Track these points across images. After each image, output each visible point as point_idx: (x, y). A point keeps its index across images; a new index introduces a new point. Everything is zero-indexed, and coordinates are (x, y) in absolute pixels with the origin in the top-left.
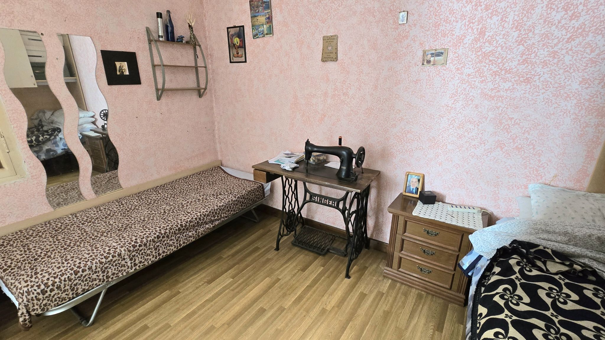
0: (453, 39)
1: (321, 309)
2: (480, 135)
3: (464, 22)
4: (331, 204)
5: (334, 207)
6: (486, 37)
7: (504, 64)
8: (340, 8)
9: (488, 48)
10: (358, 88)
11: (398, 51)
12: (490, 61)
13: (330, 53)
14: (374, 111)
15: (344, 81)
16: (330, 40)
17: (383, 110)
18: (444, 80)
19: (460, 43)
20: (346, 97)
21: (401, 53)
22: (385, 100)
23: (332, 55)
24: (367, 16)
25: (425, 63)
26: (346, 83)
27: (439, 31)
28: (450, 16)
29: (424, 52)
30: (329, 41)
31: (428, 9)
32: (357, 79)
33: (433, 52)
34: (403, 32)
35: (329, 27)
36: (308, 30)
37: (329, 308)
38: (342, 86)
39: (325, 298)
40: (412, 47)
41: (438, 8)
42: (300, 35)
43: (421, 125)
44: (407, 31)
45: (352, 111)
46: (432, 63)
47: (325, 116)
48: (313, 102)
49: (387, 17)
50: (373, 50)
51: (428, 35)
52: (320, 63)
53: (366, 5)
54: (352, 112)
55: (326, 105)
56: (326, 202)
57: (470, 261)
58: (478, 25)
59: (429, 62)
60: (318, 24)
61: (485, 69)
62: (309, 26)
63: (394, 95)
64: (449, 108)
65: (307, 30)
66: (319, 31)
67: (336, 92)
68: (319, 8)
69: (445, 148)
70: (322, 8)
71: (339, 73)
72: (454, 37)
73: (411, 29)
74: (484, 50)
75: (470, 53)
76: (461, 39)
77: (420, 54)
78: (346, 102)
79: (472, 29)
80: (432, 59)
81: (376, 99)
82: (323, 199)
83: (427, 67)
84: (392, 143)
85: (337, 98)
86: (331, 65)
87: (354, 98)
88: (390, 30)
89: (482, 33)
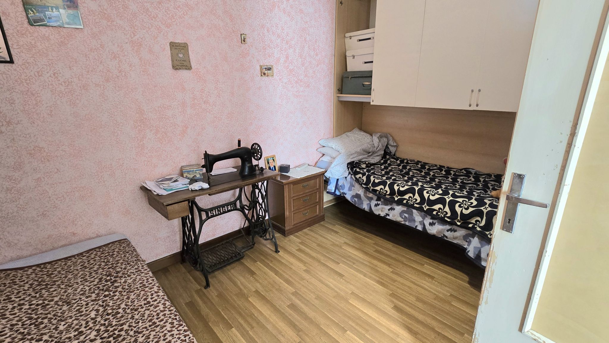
0: (275, 60)
1: (303, 272)
2: (296, 120)
3: (278, 49)
4: (230, 209)
5: (234, 210)
6: (289, 60)
7: (299, 77)
8: (186, 17)
9: (291, 67)
10: (218, 96)
11: (244, 64)
12: (293, 75)
13: (183, 61)
14: (234, 115)
15: (202, 89)
16: (179, 47)
17: (242, 113)
18: (274, 87)
19: (278, 62)
20: (208, 106)
21: (247, 66)
22: (241, 104)
23: (185, 63)
24: (214, 31)
25: (263, 75)
26: (205, 92)
27: (266, 53)
28: (271, 44)
29: (261, 67)
30: (177, 48)
31: (258, 36)
32: (215, 87)
33: (266, 67)
34: (245, 50)
35: (175, 34)
36: (147, 31)
37: (305, 268)
38: (201, 95)
39: (293, 268)
40: (253, 62)
41: (263, 37)
42: (134, 35)
43: (267, 120)
44: (248, 49)
45: (216, 117)
46: (266, 75)
47: (187, 128)
48: (168, 115)
49: (231, 36)
50: (225, 62)
51: (260, 55)
52: (171, 71)
53: (212, 21)
54: (215, 119)
55: (186, 116)
56: (225, 209)
57: (334, 186)
58: (285, 52)
59: (264, 74)
60: (160, 27)
61: (292, 79)
62: (147, 26)
63: (247, 100)
64: (280, 106)
65: (145, 31)
66: (163, 35)
67: (196, 101)
68: (159, 9)
69: (282, 132)
70: (164, 10)
71: (196, 82)
72: (275, 58)
73: (250, 49)
74: (290, 68)
75: (284, 69)
76: (278, 60)
77: (258, 68)
78: (208, 110)
79: (283, 55)
80: (266, 72)
81: (234, 104)
82: (221, 208)
83: (264, 78)
84: (252, 138)
85: (197, 107)
86: (184, 73)
87: (215, 106)
88: (235, 46)
89: (287, 58)
